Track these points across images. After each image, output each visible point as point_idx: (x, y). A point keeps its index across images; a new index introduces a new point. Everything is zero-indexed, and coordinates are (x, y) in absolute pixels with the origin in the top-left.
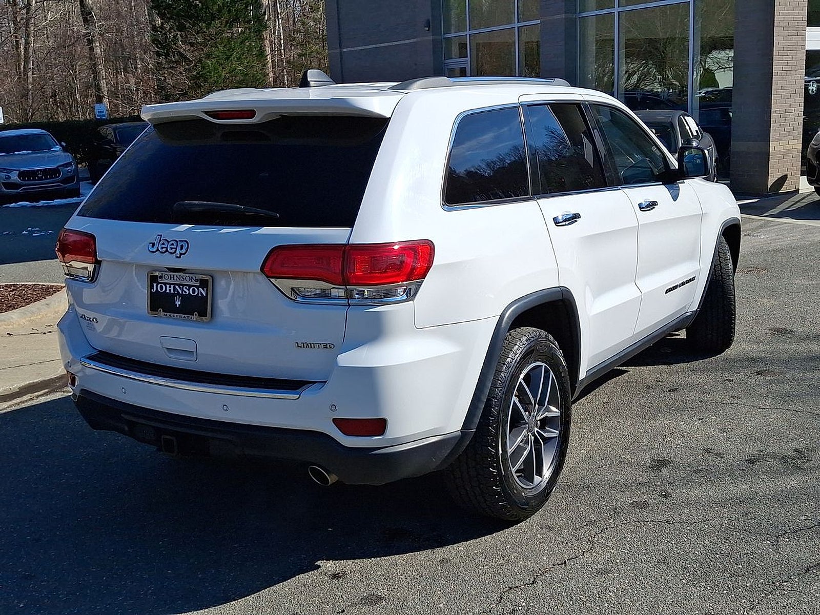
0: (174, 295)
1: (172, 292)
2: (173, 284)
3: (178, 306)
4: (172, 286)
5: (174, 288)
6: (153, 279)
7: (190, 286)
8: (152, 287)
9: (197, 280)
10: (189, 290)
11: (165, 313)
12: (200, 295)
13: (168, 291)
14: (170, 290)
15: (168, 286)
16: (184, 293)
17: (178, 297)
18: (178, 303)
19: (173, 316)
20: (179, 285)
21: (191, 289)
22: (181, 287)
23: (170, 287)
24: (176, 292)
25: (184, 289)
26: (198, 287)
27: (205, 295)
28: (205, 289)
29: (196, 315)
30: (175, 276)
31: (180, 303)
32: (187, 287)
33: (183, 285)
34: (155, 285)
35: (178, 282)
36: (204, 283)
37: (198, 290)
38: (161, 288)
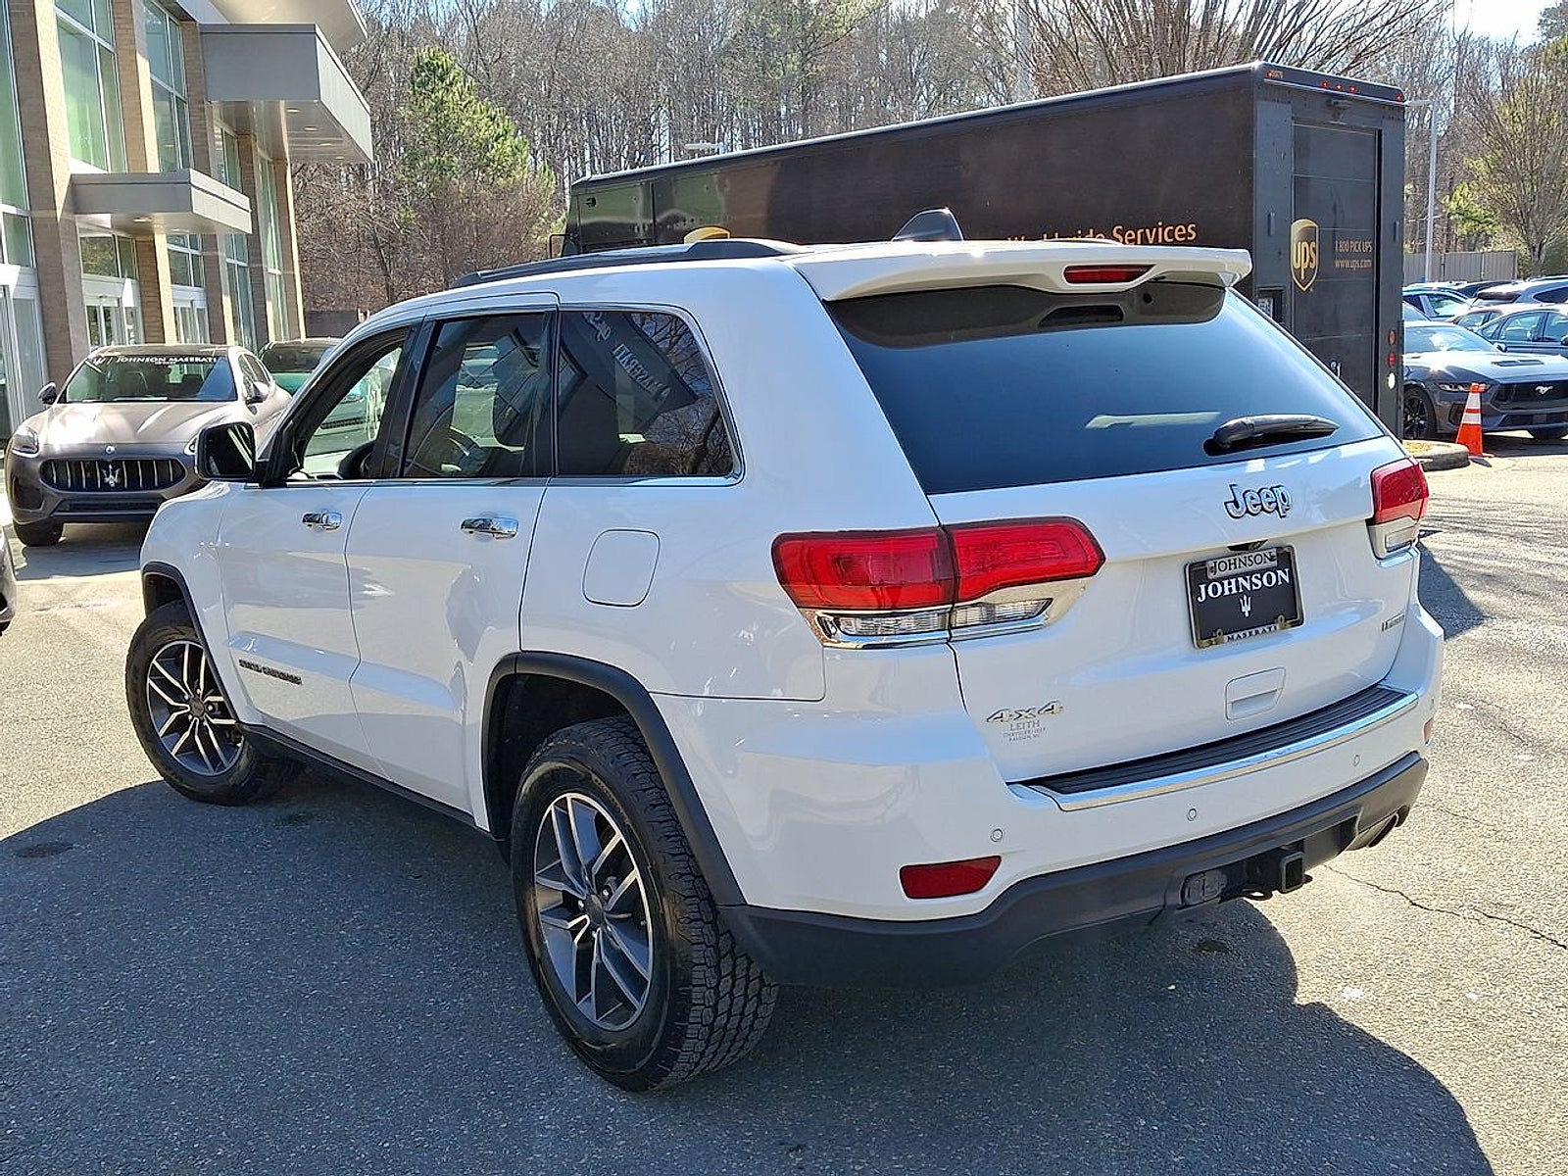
0: (1239, 595)
1: (1234, 591)
2: (1233, 576)
3: (1247, 615)
4: (1233, 581)
5: (1237, 581)
6: (1197, 573)
7: (1262, 572)
8: (1195, 592)
9: (1272, 558)
10: (1261, 580)
11: (1230, 636)
12: (1280, 583)
13: (1227, 593)
14: (1230, 590)
15: (1226, 583)
16: (1254, 587)
17: (1245, 598)
18: (1246, 609)
19: (1244, 635)
20: (1244, 575)
21: (1265, 576)
22: (1248, 577)
23: (1230, 583)
24: (1241, 590)
25: (1254, 579)
26: (1274, 570)
27: (1287, 580)
28: (1287, 570)
29: (1283, 621)
30: (1237, 561)
31: (1249, 609)
32: (1259, 575)
33: (1251, 573)
34: (1203, 587)
35: (1244, 569)
36: (1285, 558)
37: (1276, 574)
38: (1215, 591)
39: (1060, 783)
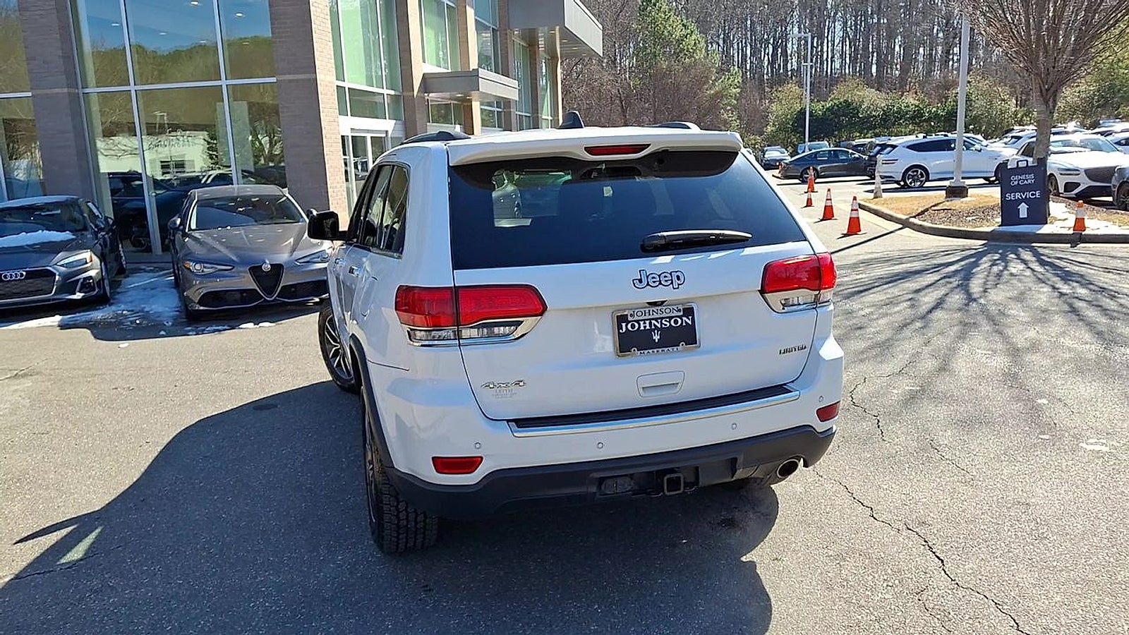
0: (651, 330)
1: (648, 327)
2: (648, 320)
3: (657, 341)
4: (647, 322)
5: (650, 323)
6: (622, 319)
7: (671, 318)
8: (620, 327)
9: (679, 311)
10: (670, 322)
11: (642, 352)
12: (684, 324)
13: (642, 328)
14: (645, 327)
15: (642, 323)
16: (663, 326)
17: (656, 331)
18: (656, 338)
19: (653, 352)
20: (656, 319)
21: (673, 320)
22: (659, 321)
23: (645, 323)
24: (653, 327)
25: (663, 321)
26: (680, 317)
27: (690, 322)
28: (690, 317)
29: (683, 345)
30: (651, 311)
31: (659, 337)
32: (668, 320)
33: (662, 318)
34: (624, 325)
35: (656, 316)
36: (689, 312)
37: (682, 320)
38: (633, 326)
39: (523, 423)
